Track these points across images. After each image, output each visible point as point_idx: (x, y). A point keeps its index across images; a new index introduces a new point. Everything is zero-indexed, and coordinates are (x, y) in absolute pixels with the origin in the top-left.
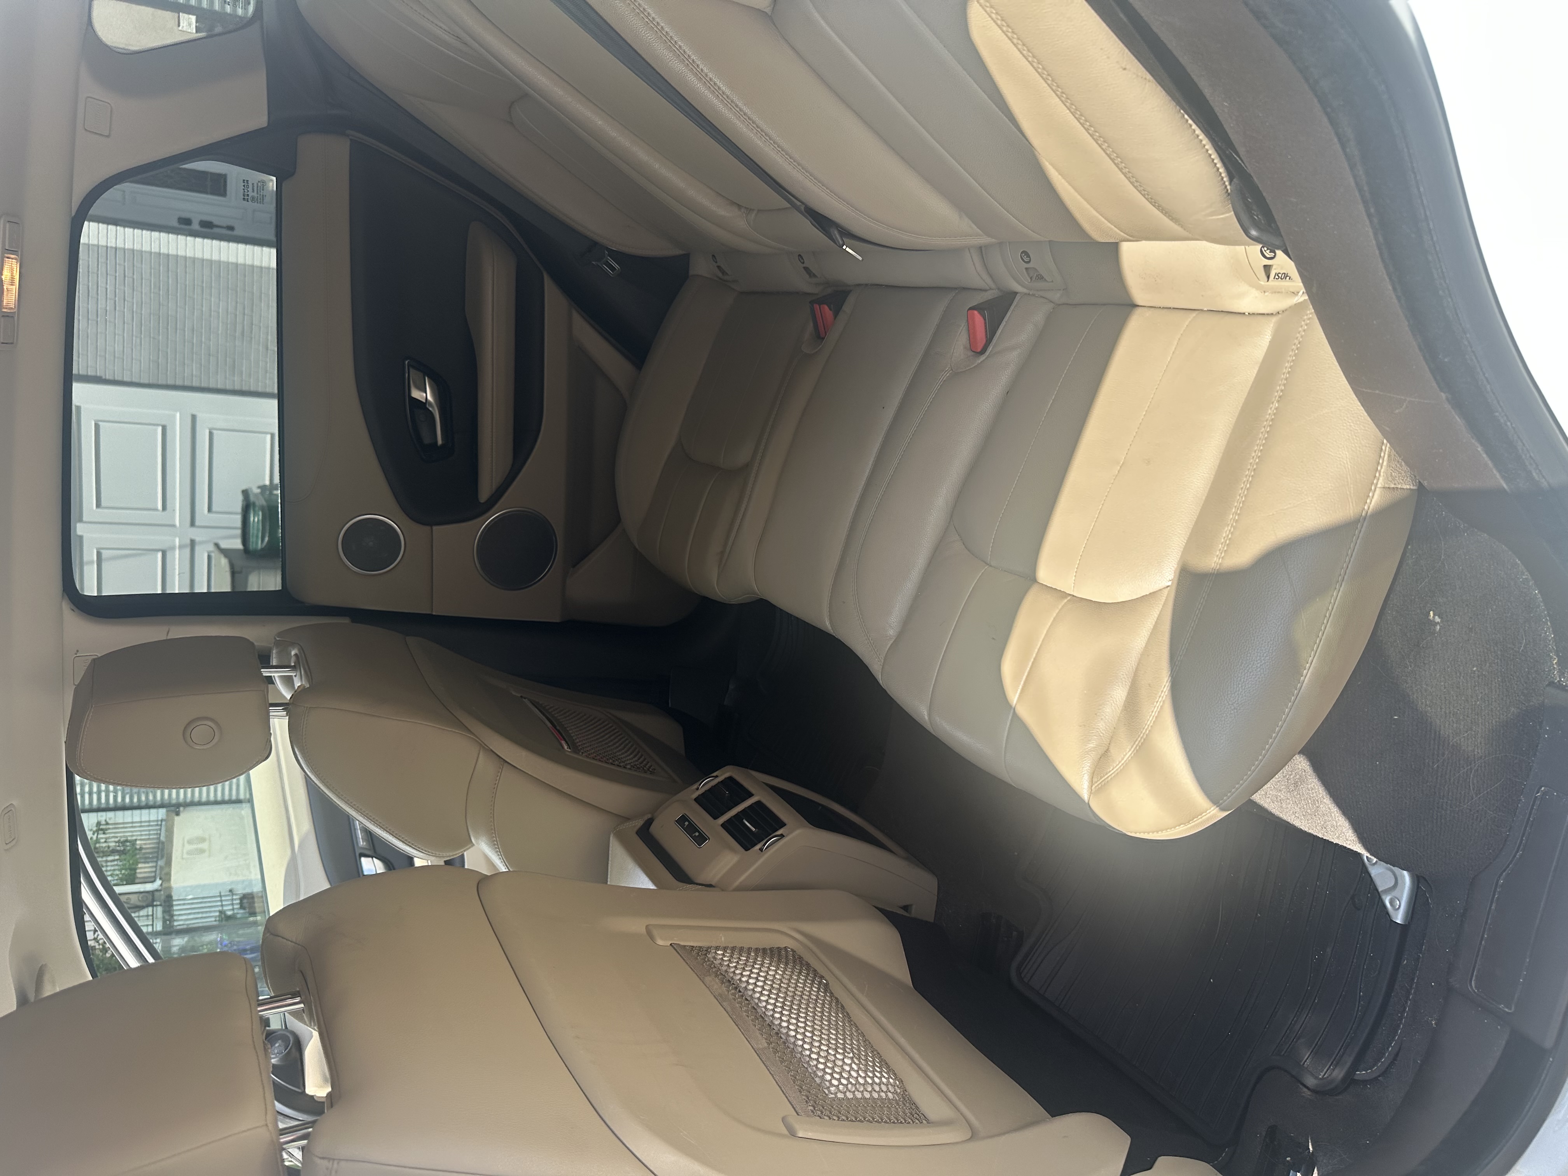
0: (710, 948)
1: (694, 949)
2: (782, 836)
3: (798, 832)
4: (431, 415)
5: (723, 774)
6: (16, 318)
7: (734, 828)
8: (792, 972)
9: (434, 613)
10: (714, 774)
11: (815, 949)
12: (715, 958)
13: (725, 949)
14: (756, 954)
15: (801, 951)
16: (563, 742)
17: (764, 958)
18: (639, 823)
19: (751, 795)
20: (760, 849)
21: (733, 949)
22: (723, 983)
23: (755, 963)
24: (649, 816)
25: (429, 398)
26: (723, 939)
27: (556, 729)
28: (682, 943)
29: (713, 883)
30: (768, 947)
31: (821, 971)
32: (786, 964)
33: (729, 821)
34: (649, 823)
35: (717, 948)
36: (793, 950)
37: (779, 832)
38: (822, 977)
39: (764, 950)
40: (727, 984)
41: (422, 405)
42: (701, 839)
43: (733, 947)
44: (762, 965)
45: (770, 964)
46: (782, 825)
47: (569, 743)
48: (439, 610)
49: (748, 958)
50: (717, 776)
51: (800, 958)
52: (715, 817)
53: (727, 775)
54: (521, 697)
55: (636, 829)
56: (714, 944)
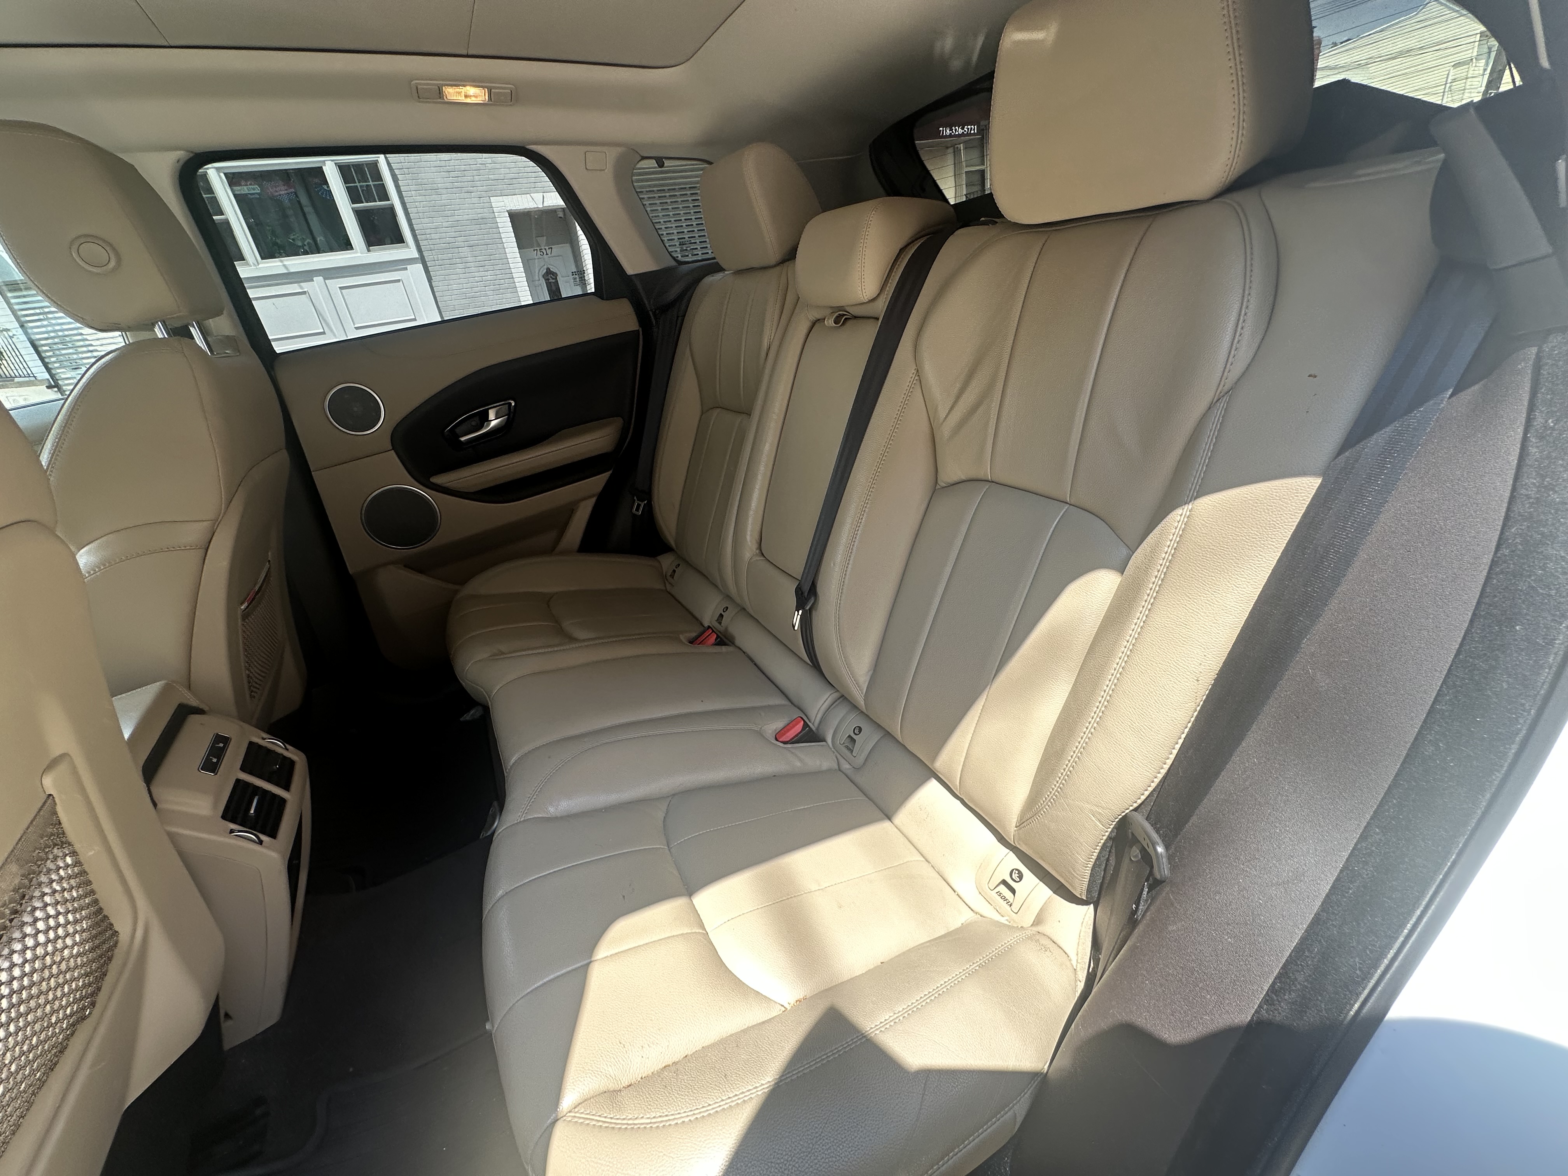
0: (70, 844)
1: (57, 826)
2: (261, 842)
3: (274, 855)
4: (481, 427)
5: (293, 754)
6: (440, 100)
7: (241, 792)
8: (82, 966)
9: (313, 473)
10: (288, 746)
11: (130, 966)
12: (56, 858)
13: (77, 863)
14: (89, 904)
15: (119, 953)
16: (246, 604)
17: (87, 917)
18: (193, 702)
19: (287, 788)
20: (231, 830)
21: (83, 873)
22: (15, 890)
23: (75, 911)
24: (206, 708)
25: (493, 423)
26: (91, 853)
27: (255, 596)
28: (59, 809)
29: (159, 806)
30: (105, 913)
31: (101, 998)
32: (92, 950)
33: (247, 784)
34: (199, 711)
35: (74, 853)
36: (116, 943)
37: (263, 837)
38: (93, 1004)
39: (100, 910)
40: (17, 897)
41: (485, 418)
42: (210, 765)
43: (85, 872)
44: (76, 922)
45: (83, 931)
46: (273, 835)
47: (247, 610)
48: (318, 477)
49: (80, 898)
50: (287, 750)
51: (110, 959)
52: (243, 769)
53: (294, 757)
54: (269, 561)
55: (185, 702)
56: (77, 847)
